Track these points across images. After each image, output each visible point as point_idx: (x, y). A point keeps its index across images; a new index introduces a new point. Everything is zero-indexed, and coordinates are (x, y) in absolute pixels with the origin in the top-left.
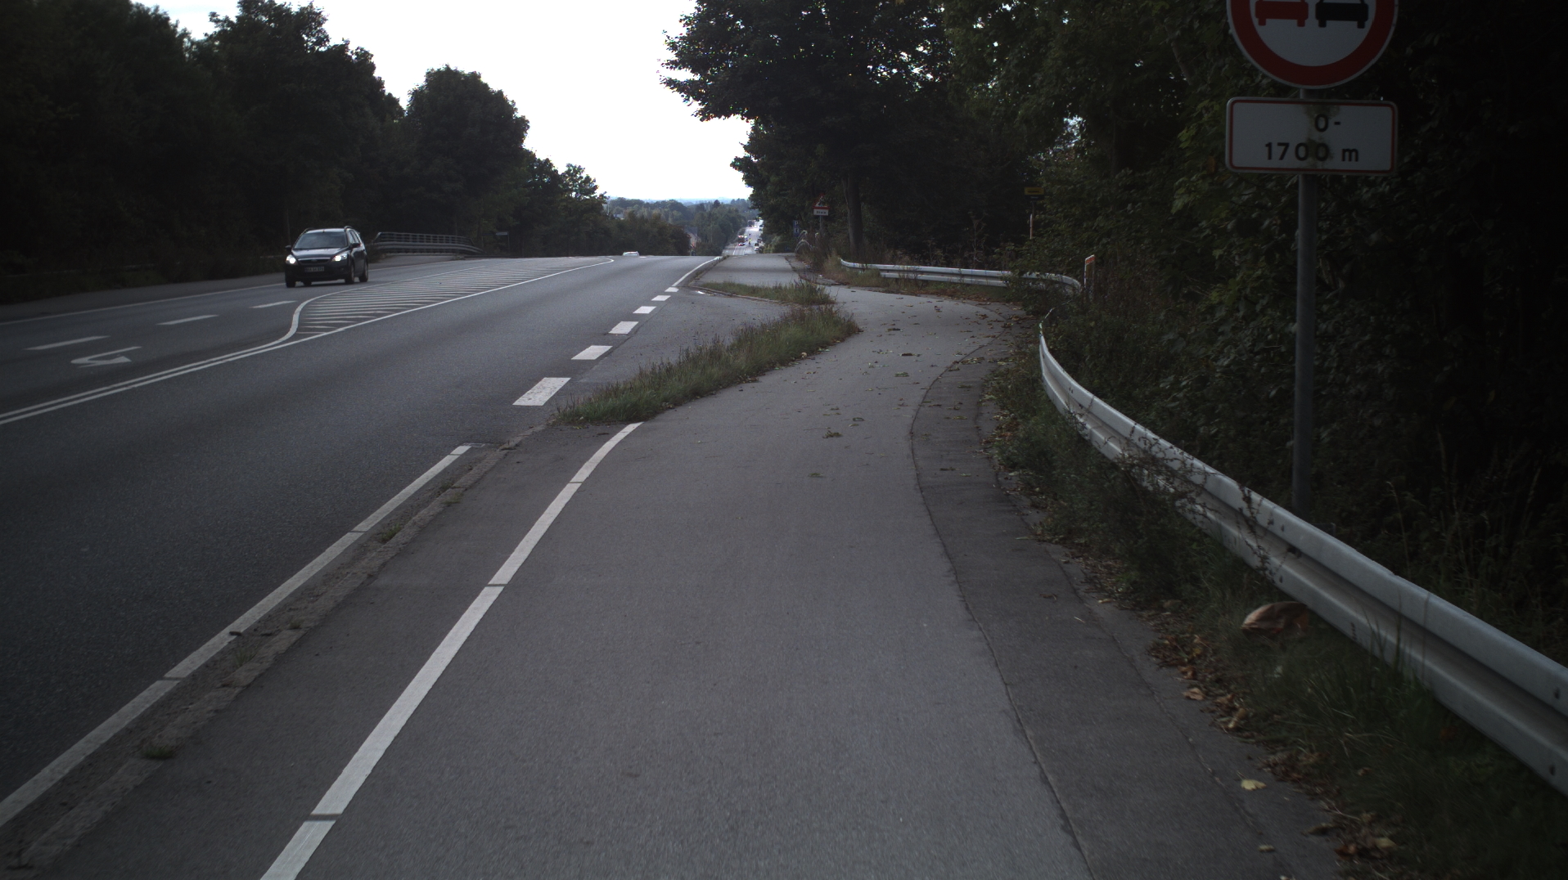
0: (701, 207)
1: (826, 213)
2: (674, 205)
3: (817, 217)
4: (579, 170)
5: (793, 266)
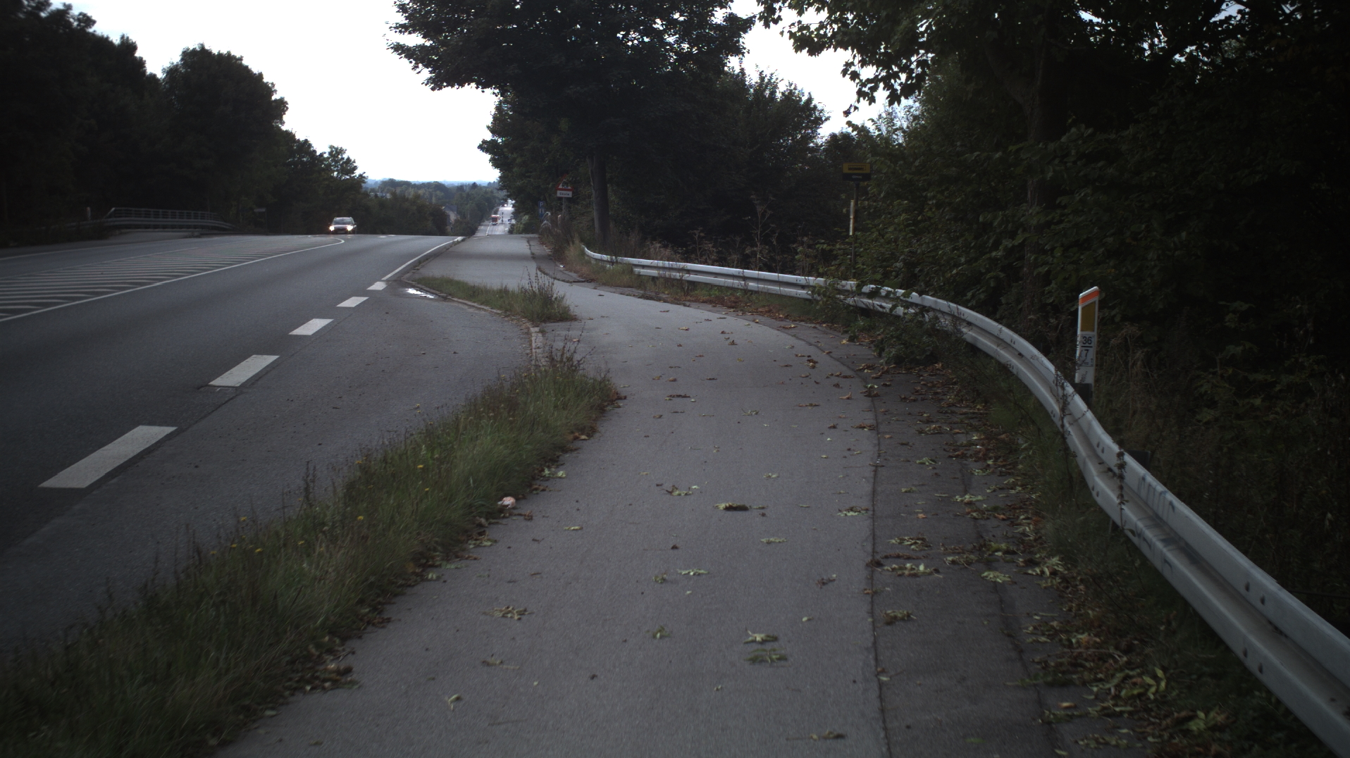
0: (461, 188)
1: (570, 194)
2: (438, 187)
3: (560, 199)
4: (340, 151)
5: (533, 251)
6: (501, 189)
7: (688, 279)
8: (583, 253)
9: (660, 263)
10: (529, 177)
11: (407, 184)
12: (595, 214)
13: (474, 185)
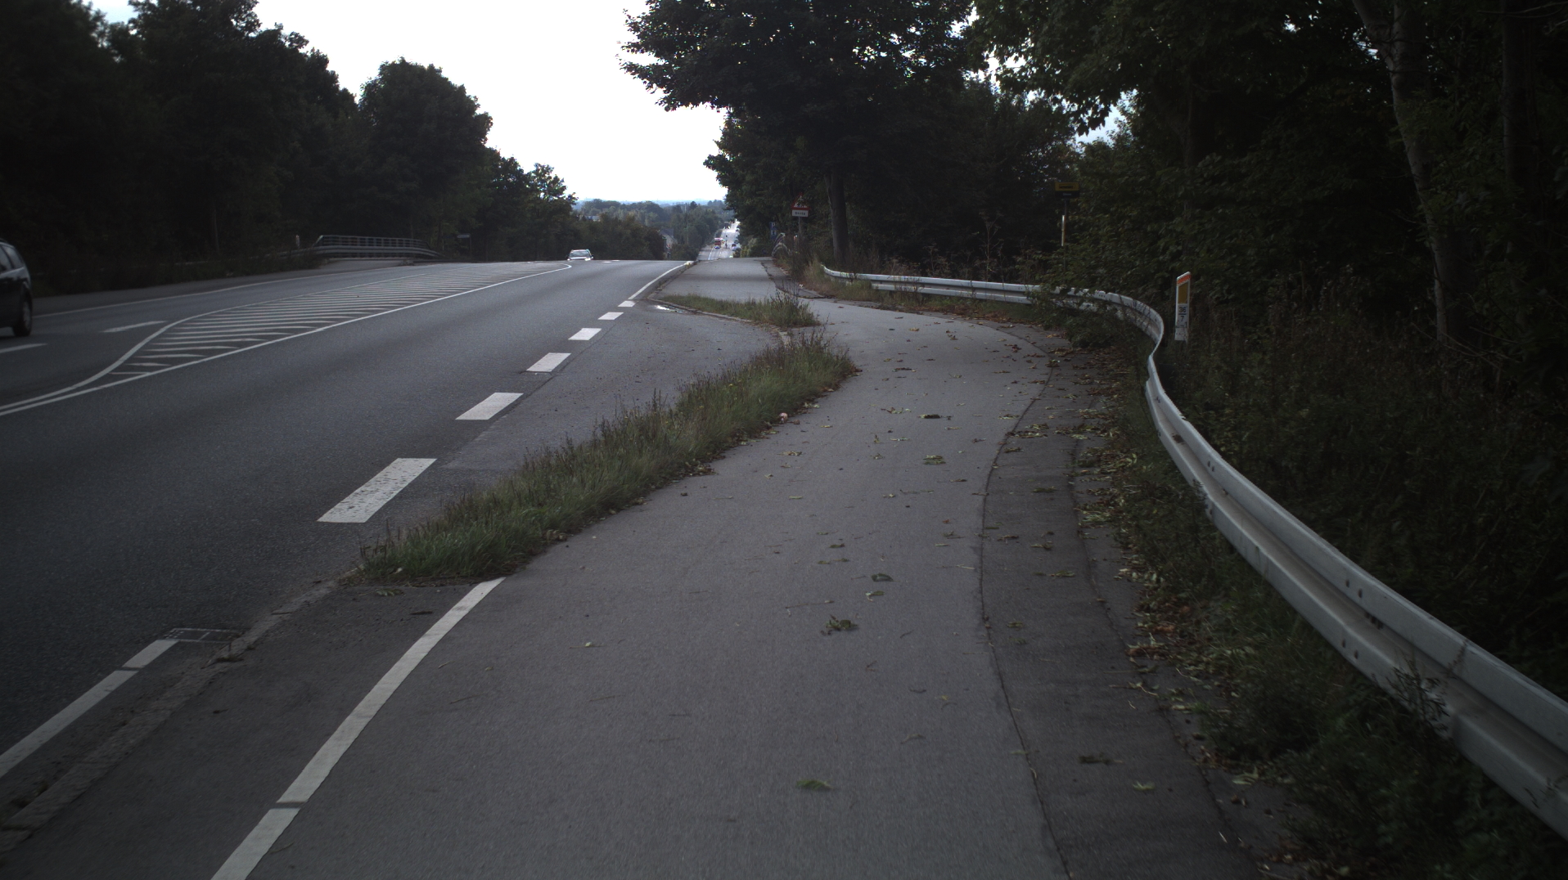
0: (677, 208)
1: (806, 214)
2: (651, 207)
3: (796, 218)
4: (548, 170)
5: (770, 273)
6: (728, 209)
7: (922, 291)
8: (823, 272)
9: (897, 278)
10: (760, 195)
11: (615, 204)
12: (833, 234)
13: (693, 205)
